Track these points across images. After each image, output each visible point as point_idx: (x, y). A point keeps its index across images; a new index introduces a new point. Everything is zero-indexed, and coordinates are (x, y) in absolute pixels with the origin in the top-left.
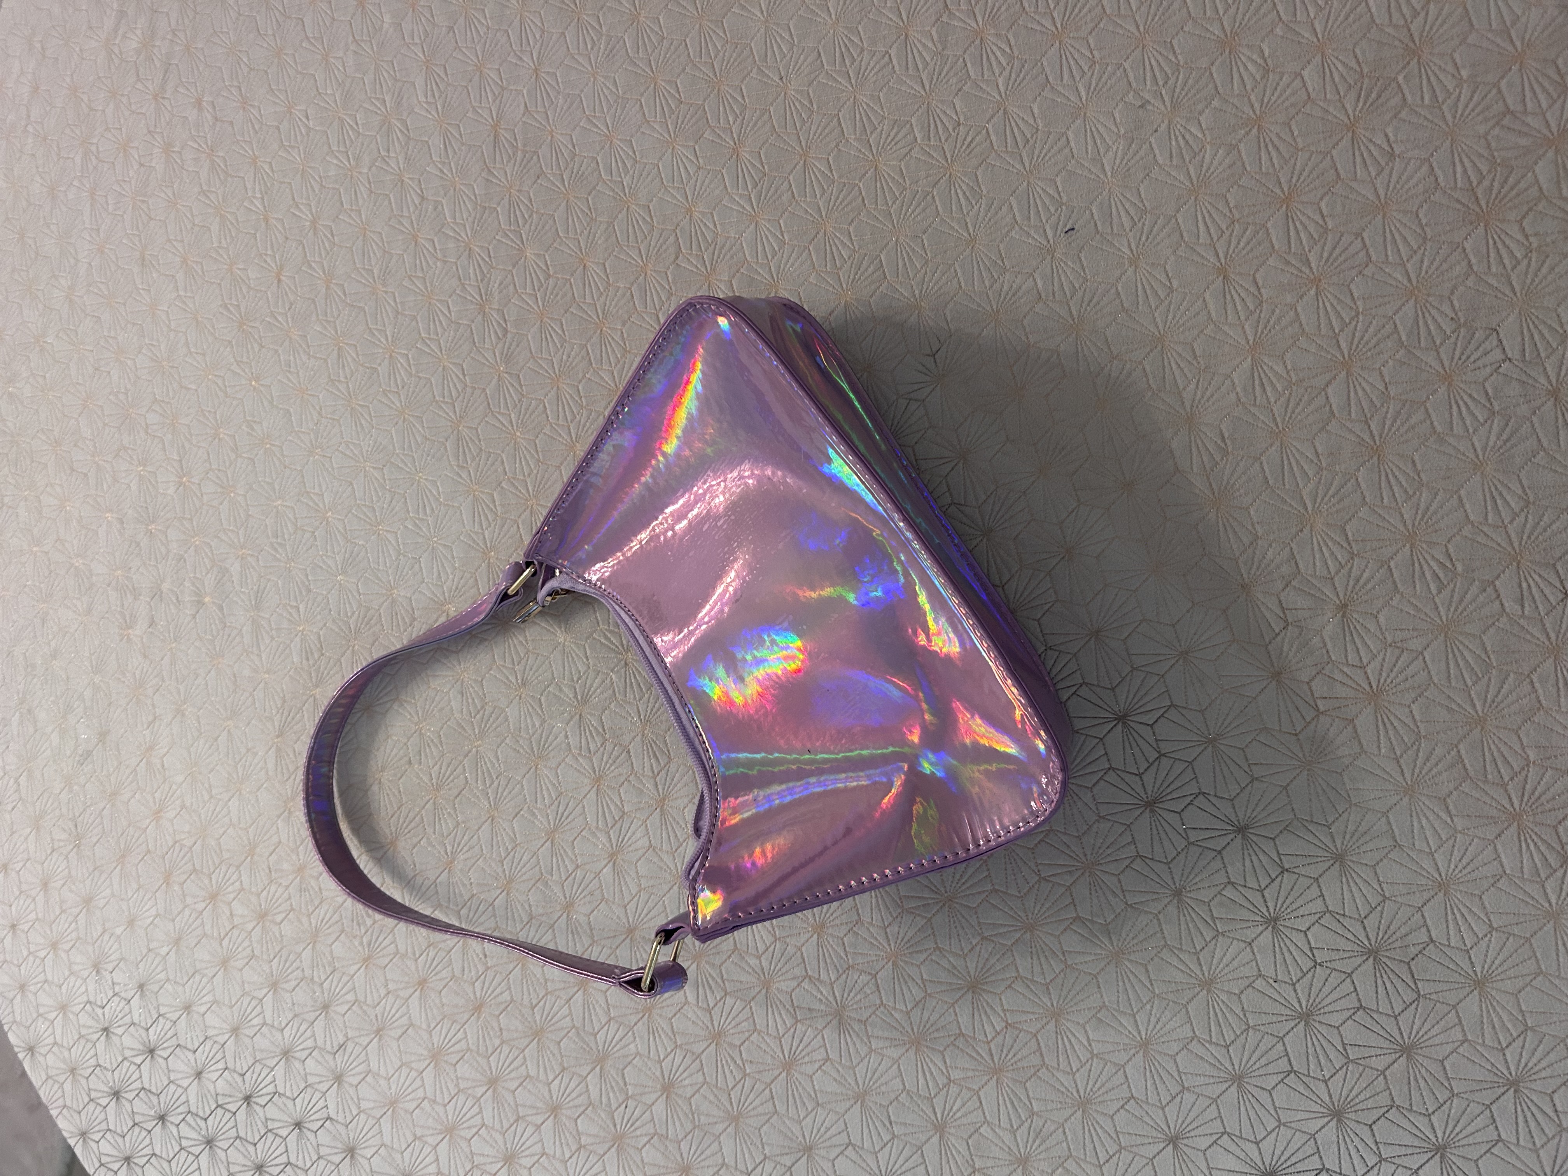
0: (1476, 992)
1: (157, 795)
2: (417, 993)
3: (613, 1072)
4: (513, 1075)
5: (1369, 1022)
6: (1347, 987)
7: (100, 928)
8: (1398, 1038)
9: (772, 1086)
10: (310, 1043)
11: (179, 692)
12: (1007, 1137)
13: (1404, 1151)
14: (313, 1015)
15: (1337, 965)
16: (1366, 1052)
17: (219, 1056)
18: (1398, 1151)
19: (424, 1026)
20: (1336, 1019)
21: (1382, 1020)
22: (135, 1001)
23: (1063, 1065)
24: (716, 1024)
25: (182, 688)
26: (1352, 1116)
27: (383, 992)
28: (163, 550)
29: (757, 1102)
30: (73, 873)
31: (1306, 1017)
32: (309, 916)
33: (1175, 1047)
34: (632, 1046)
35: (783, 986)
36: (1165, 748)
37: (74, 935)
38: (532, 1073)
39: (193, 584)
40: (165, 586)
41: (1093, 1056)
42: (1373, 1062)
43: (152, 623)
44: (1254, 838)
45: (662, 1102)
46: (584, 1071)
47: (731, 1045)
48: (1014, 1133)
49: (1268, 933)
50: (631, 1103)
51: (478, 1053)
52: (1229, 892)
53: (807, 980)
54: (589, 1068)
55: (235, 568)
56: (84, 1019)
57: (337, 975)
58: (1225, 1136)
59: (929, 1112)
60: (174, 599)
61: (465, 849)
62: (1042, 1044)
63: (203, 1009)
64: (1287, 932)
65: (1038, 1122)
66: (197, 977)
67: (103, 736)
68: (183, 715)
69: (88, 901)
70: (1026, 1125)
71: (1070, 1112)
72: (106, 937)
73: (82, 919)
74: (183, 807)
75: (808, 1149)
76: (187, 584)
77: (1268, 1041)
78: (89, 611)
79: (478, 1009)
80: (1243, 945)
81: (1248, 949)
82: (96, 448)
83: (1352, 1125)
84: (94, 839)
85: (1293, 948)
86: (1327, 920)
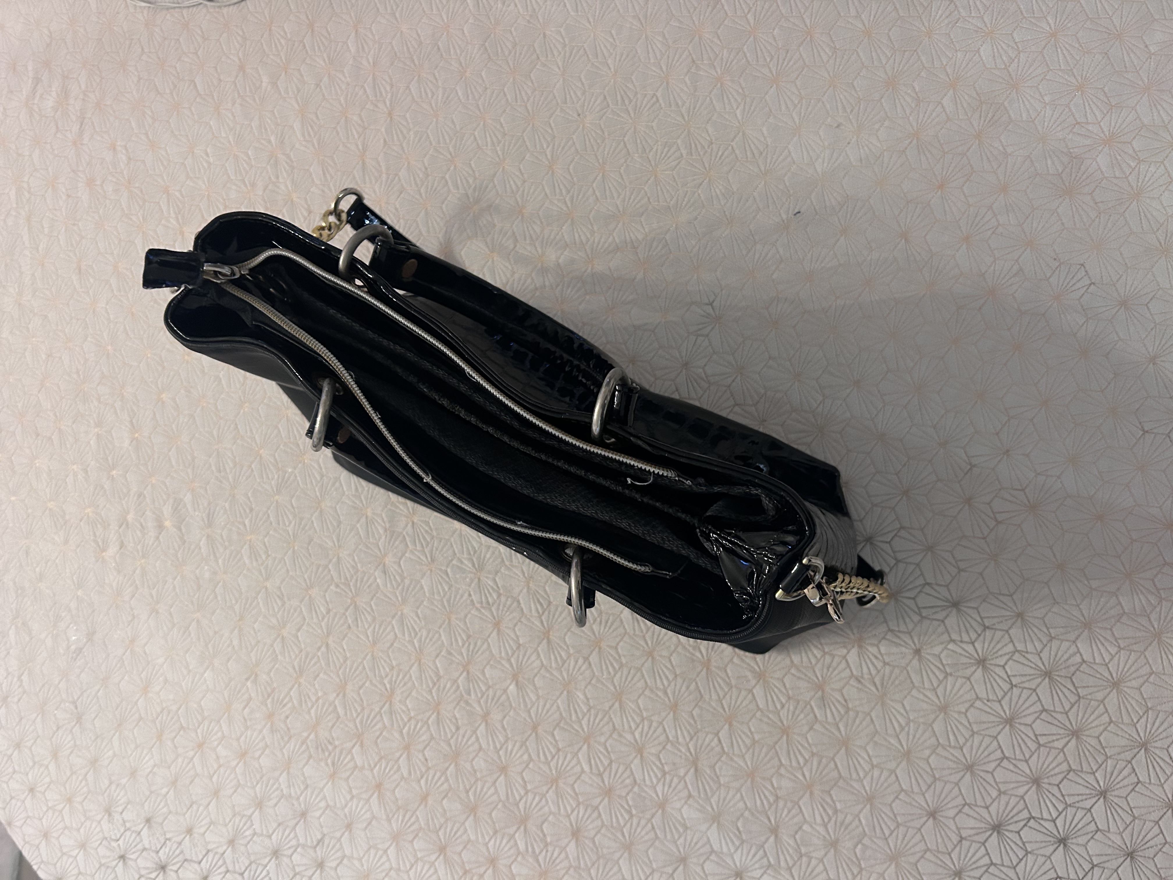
0: (1115, 691)
1: (143, 675)
2: (376, 795)
3: (534, 829)
4: (458, 841)
5: (1050, 719)
6: (1034, 698)
7: (107, 782)
8: (1069, 726)
9: (653, 820)
10: (294, 843)
11: (152, 597)
12: (821, 829)
13: (1080, 798)
14: (294, 822)
15: (1026, 685)
16: (1051, 738)
17: (220, 863)
18: (1077, 798)
19: (384, 817)
20: (1029, 720)
21: (1058, 716)
22: (145, 832)
23: (854, 776)
24: (606, 783)
25: (154, 592)
26: (1046, 780)
27: (348, 797)
28: (125, 490)
29: (643, 833)
30: (78, 743)
31: (1010, 721)
32: (281, 750)
33: (927, 752)
34: (546, 808)
35: (653, 751)
36: (900, 556)
37: (85, 789)
38: (473, 838)
39: (154, 513)
40: (130, 517)
41: (873, 766)
42: (1056, 744)
43: (122, 545)
44: (965, 609)
45: (573, 844)
46: (511, 830)
47: (620, 797)
48: (825, 826)
49: (980, 671)
50: (550, 849)
51: (429, 830)
52: (951, 646)
53: (669, 744)
54: (515, 828)
55: (188, 498)
56: (102, 851)
57: (309, 790)
58: (967, 807)
59: (766, 821)
60: (139, 526)
61: (401, 685)
62: (839, 764)
63: (202, 830)
64: (992, 668)
65: (841, 816)
66: (195, 807)
67: (90, 636)
68: (157, 613)
69: (94, 762)
70: (834, 819)
71: (862, 806)
72: (113, 787)
73: (90, 777)
74: (166, 681)
75: (683, 860)
76: (148, 513)
77: (987, 740)
78: (66, 542)
79: (424, 798)
80: (964, 680)
81: (968, 682)
82: (56, 416)
83: (1047, 786)
84: (93, 716)
85: (997, 678)
86: (1017, 656)
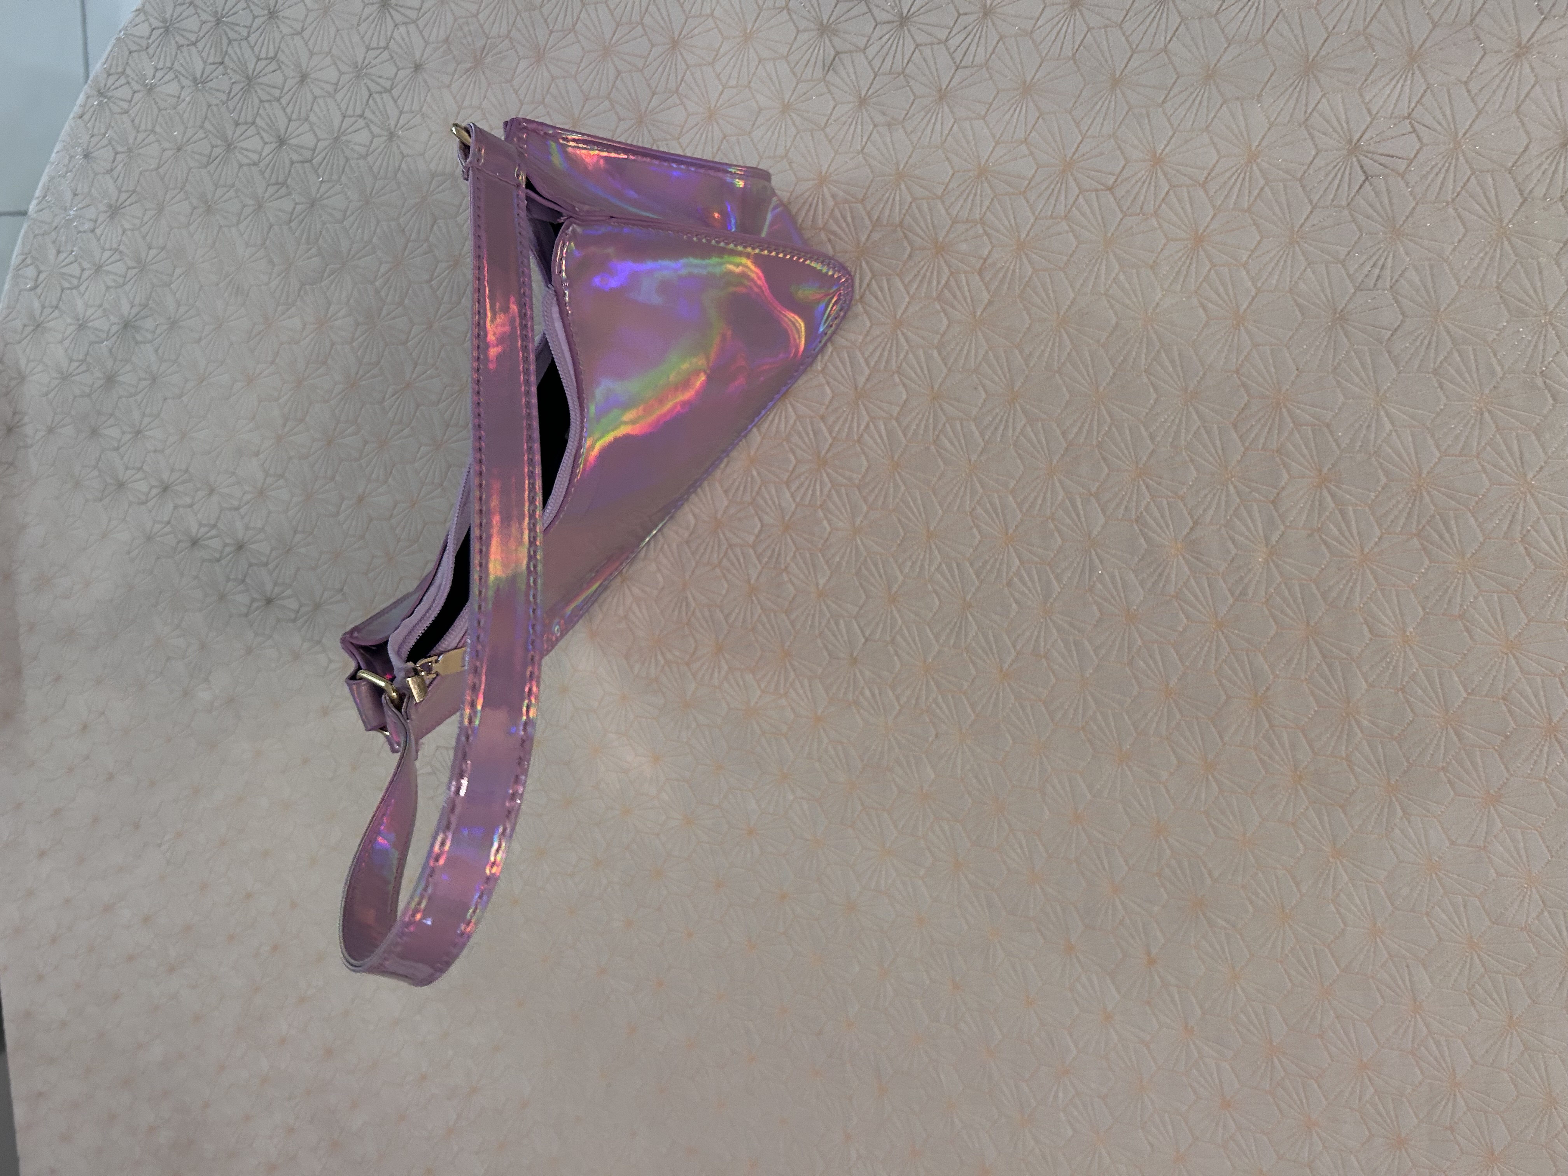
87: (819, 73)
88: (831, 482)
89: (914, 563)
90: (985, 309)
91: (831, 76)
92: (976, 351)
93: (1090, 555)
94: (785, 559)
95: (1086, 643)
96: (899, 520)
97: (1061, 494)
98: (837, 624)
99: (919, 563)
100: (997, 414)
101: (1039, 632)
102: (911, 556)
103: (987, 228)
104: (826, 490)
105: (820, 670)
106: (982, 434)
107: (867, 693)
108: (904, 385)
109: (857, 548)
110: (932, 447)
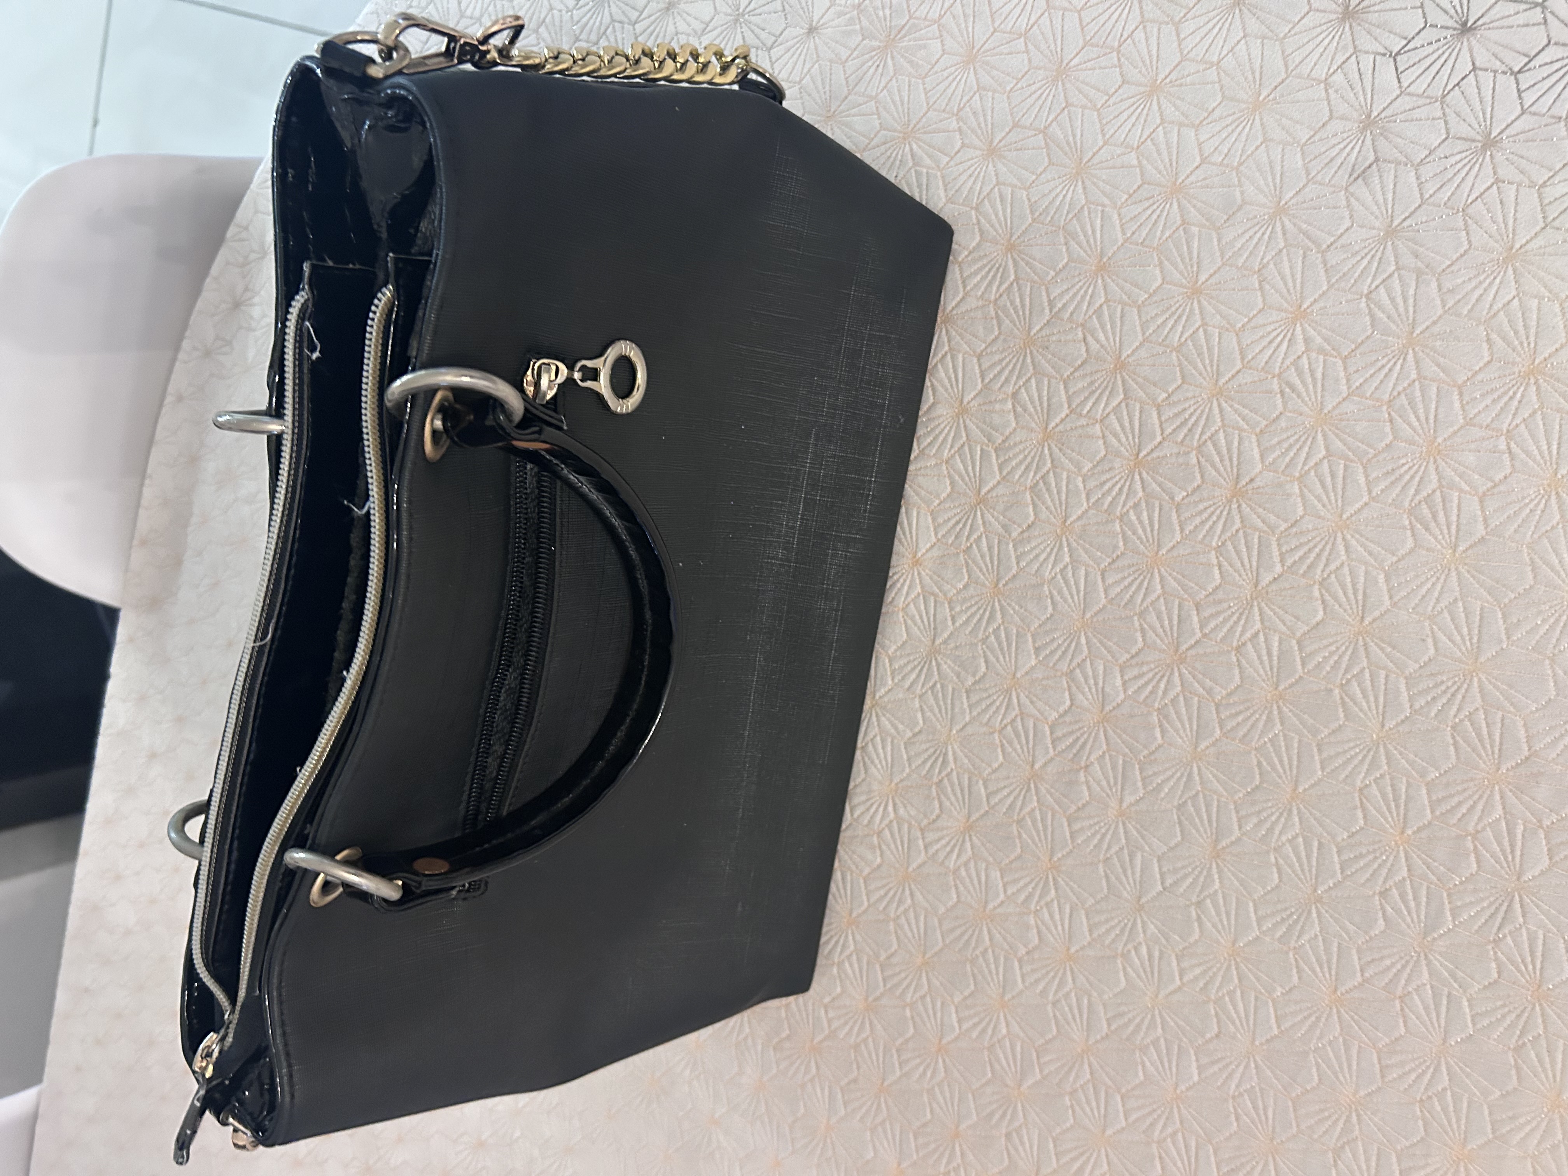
87: (1343, 178)
88: (1182, 685)
89: (1260, 823)
90: (1471, 546)
91: (1359, 188)
92: (1441, 593)
93: (1512, 901)
94: (1088, 758)
95: (1465, 1003)
96: (1259, 764)
97: (1499, 812)
98: (1132, 856)
99: (1268, 825)
100: (1442, 682)
101: (1404, 967)
102: (1259, 812)
103: (1512, 445)
104: (1171, 695)
105: (1091, 901)
106: (1411, 699)
107: (1144, 950)
108: (1323, 602)
109: (1190, 775)
110: (1337, 691)
